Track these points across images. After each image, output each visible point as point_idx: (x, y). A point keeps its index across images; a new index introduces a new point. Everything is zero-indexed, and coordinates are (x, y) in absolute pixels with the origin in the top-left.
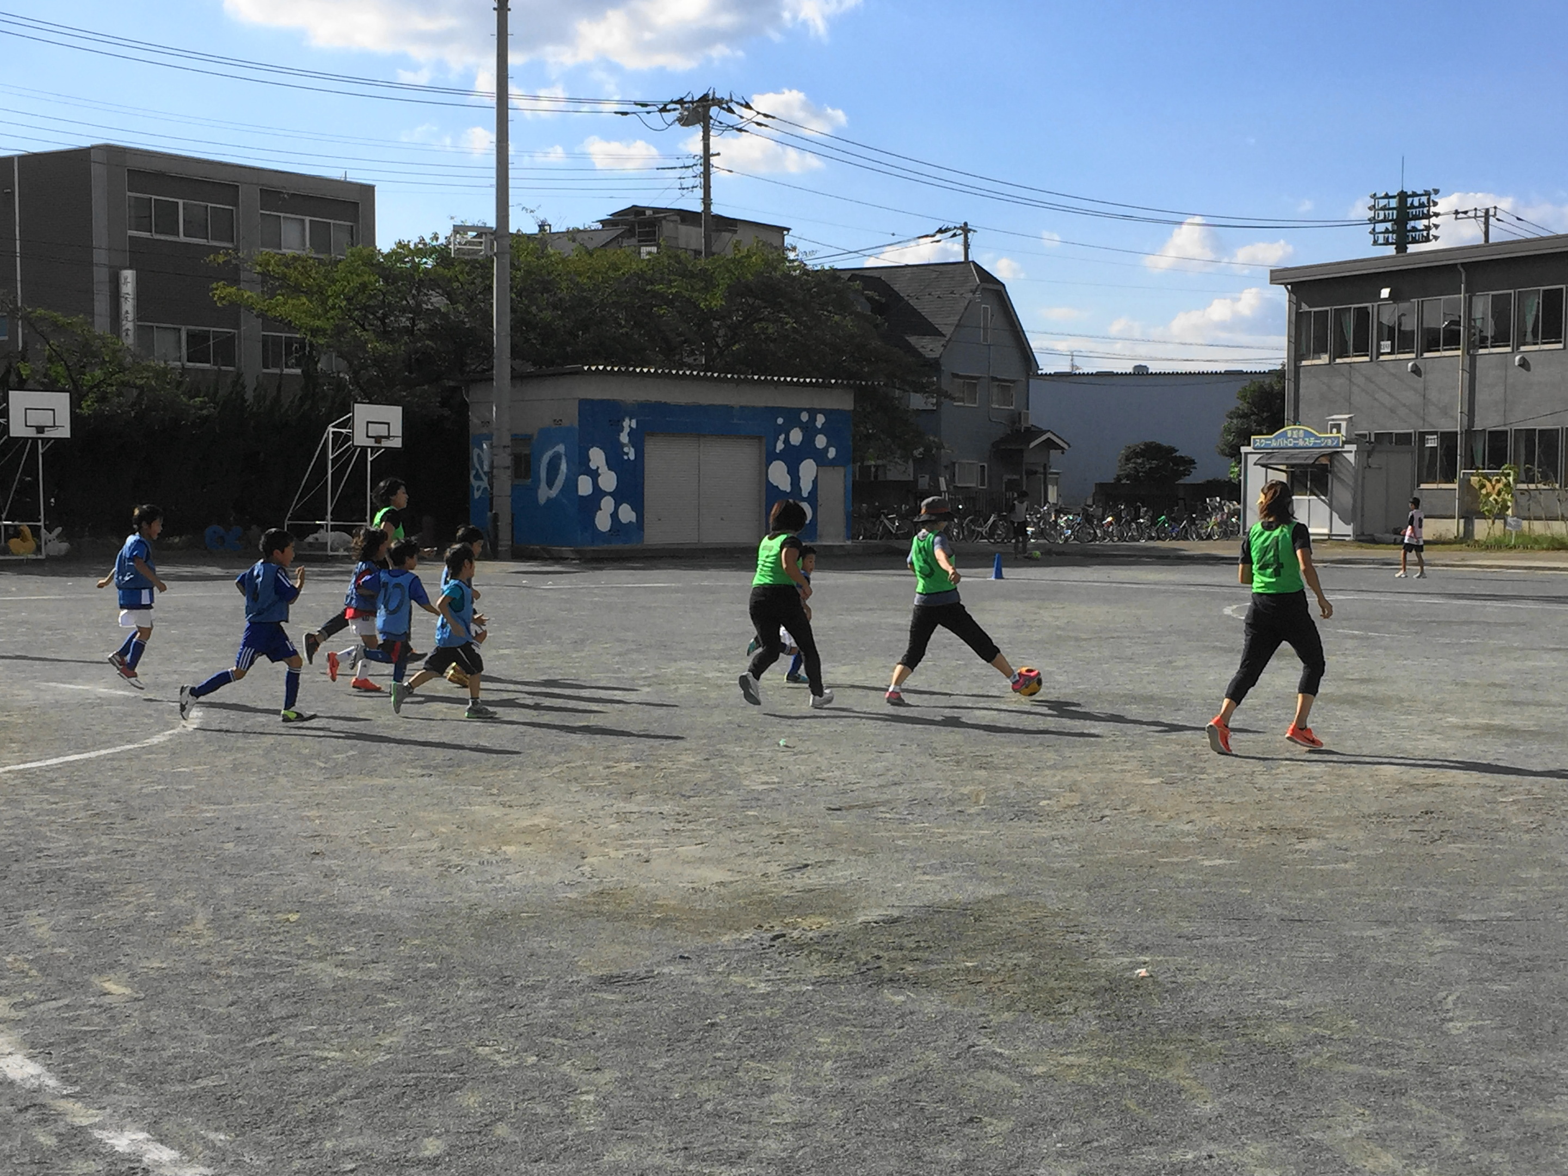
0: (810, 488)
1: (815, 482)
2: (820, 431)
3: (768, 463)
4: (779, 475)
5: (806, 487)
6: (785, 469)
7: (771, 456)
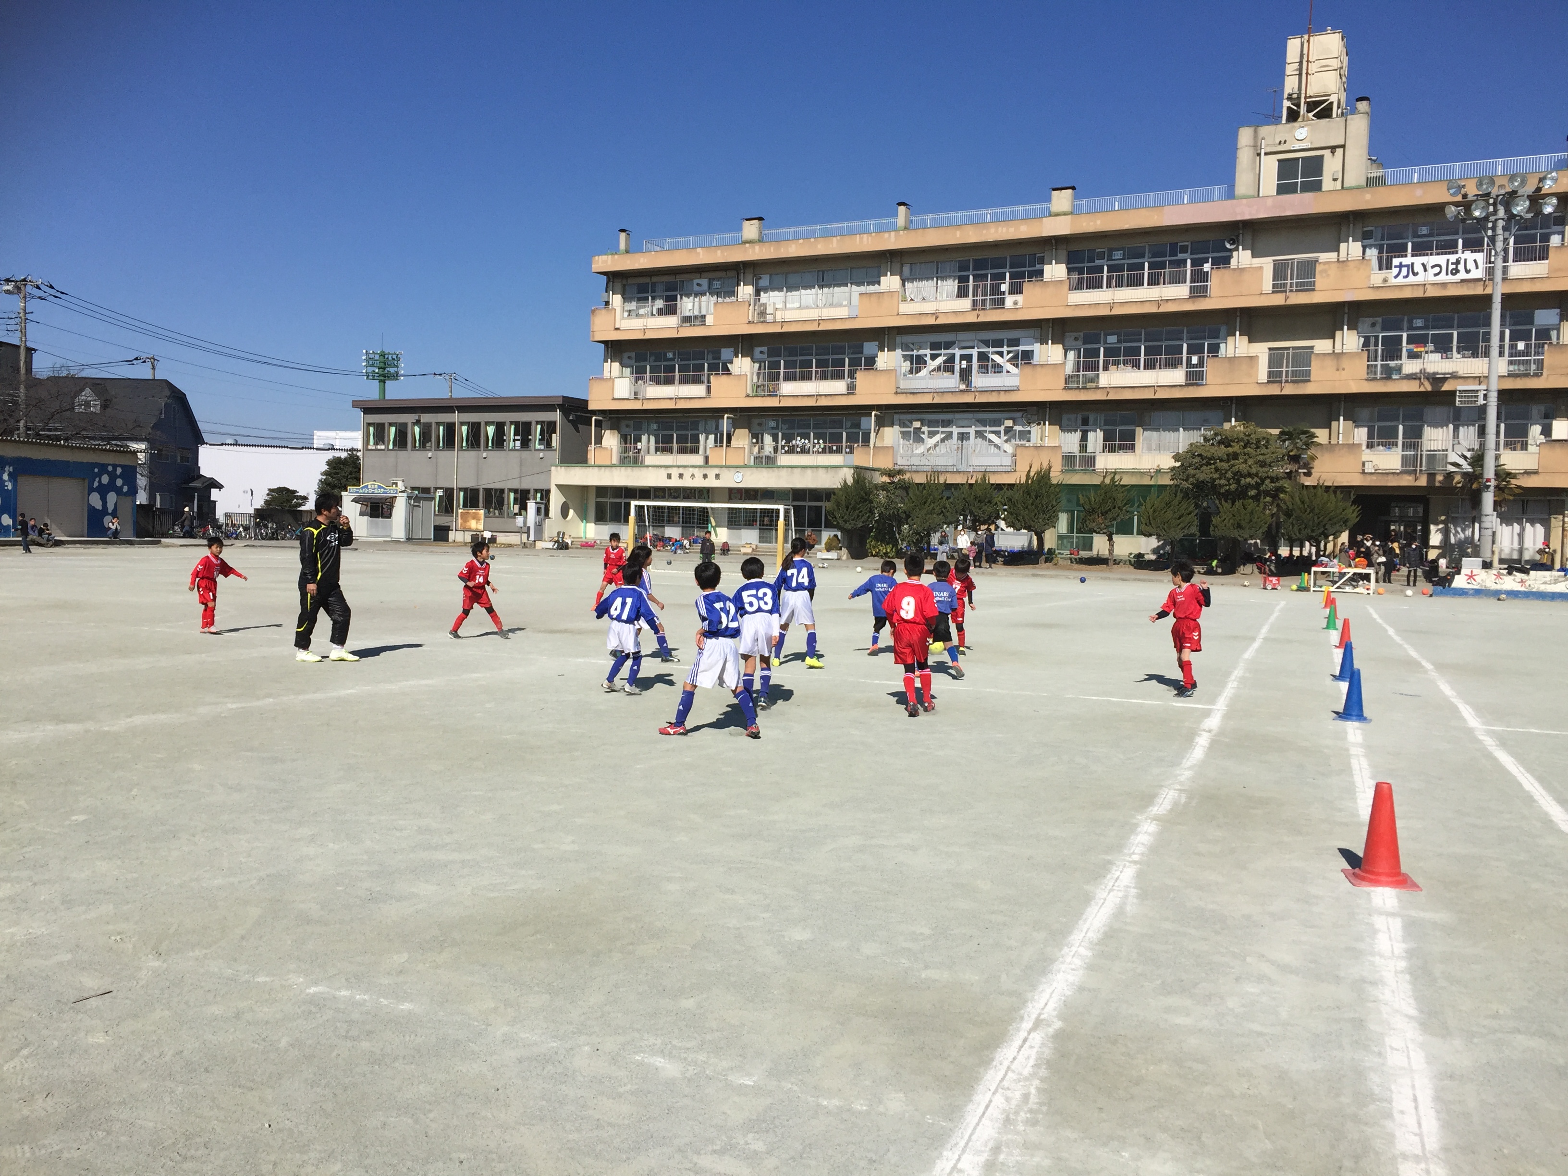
0: (112, 508)
1: (116, 505)
2: (119, 477)
3: (89, 495)
4: (95, 500)
5: (110, 507)
6: (99, 497)
7: (91, 490)
